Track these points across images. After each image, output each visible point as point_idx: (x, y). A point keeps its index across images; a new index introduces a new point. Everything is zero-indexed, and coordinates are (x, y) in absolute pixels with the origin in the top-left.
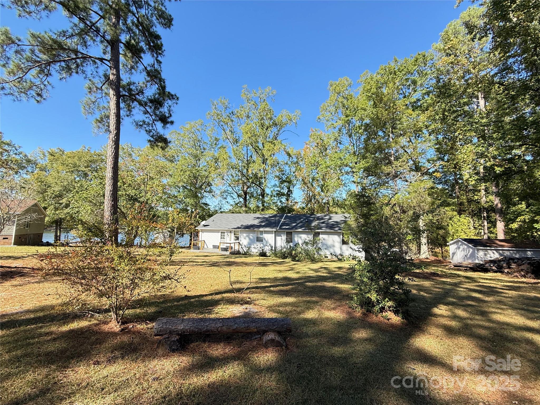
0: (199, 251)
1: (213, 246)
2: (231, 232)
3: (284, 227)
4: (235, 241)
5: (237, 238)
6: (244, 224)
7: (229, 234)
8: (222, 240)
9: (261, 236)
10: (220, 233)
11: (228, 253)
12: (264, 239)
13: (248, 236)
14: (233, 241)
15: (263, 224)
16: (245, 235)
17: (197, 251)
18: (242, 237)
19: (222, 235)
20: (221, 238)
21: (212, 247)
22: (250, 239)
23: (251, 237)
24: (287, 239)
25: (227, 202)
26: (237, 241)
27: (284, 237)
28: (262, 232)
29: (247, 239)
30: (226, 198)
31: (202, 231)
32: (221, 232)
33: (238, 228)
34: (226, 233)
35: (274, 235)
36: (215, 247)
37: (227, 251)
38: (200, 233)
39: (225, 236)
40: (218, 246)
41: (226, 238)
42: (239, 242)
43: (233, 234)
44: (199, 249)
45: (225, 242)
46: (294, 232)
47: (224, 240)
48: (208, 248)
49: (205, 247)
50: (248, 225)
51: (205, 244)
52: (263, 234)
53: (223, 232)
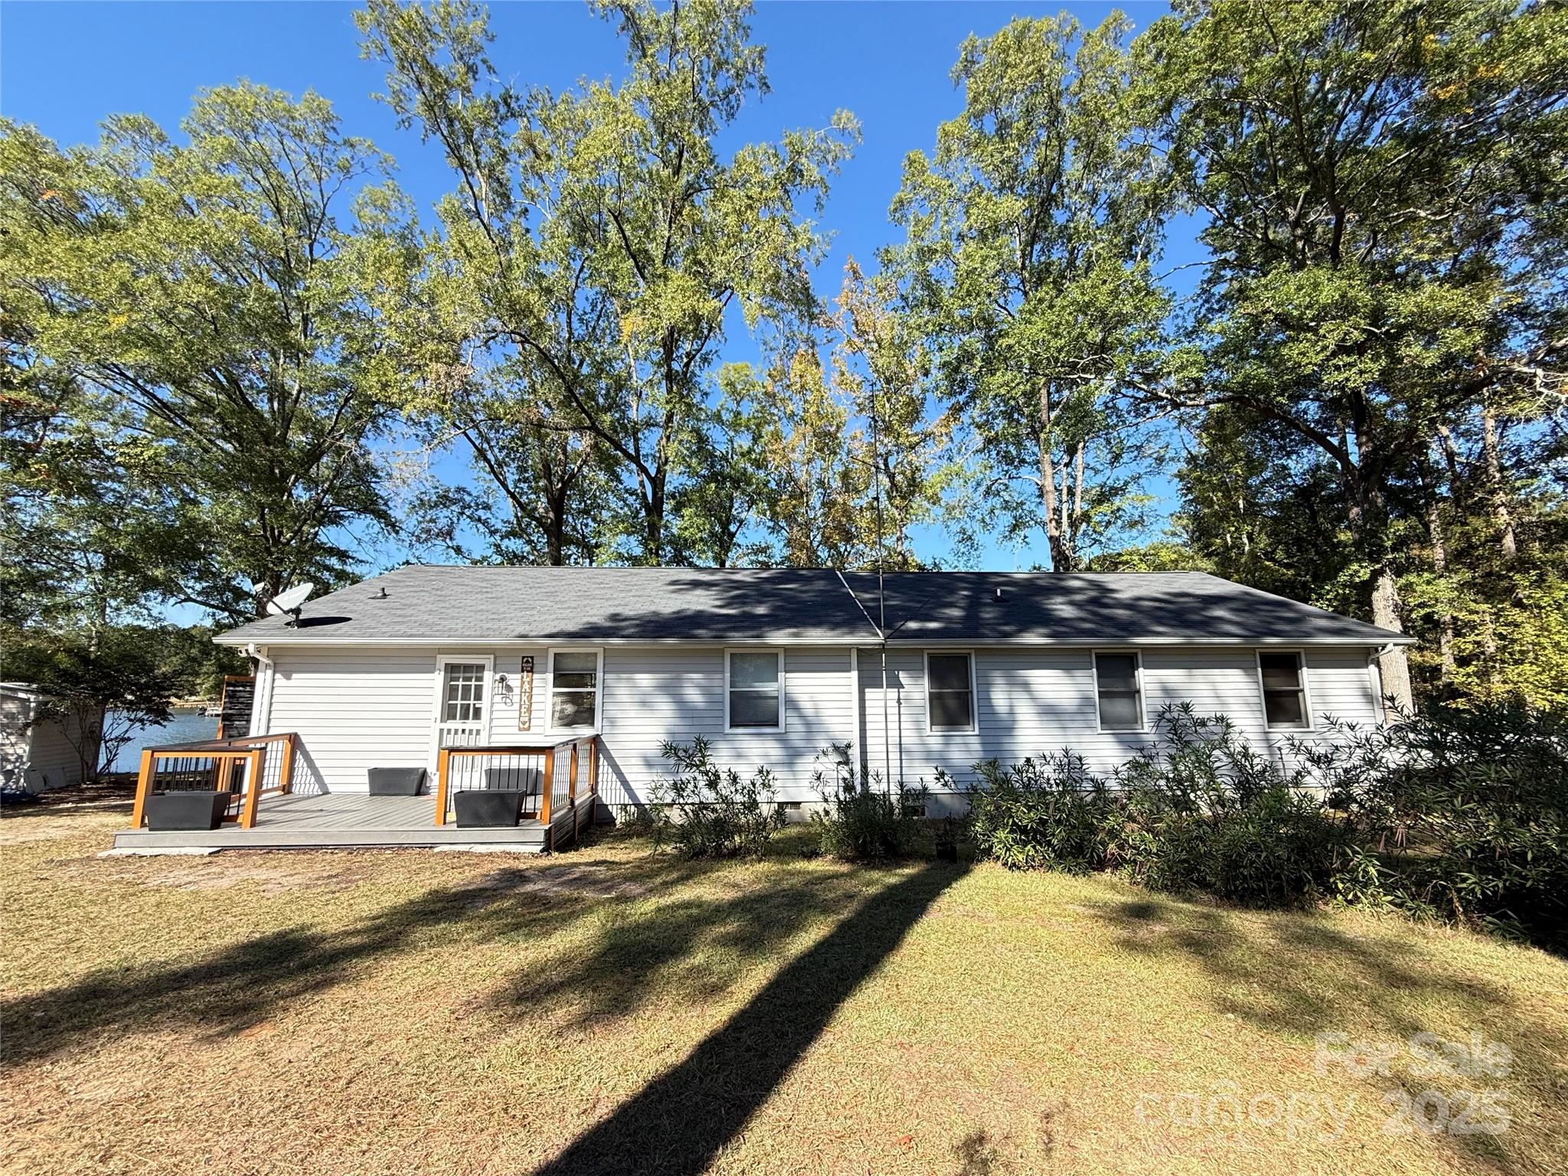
0: (225, 836)
1: (375, 774)
2: (529, 665)
3: (913, 625)
4: (566, 734)
5: (581, 711)
6: (627, 612)
7: (514, 680)
8: (456, 724)
9: (768, 688)
10: (438, 679)
12: (792, 704)
13: (672, 690)
14: (547, 731)
15: (761, 610)
16: (645, 680)
18: (620, 696)
19: (450, 692)
20: (449, 713)
21: (366, 788)
22: (683, 708)
23: (694, 695)
24: (934, 698)
26: (585, 732)
27: (918, 689)
28: (771, 661)
29: (665, 708)
31: (285, 661)
32: (451, 669)
33: (592, 632)
34: (488, 676)
35: (854, 674)
36: (386, 781)
37: (519, 818)
38: (263, 679)
39: (478, 697)
40: (416, 778)
41: (485, 714)
42: (596, 740)
43: (550, 676)
44: (219, 820)
45: (483, 743)
46: (981, 652)
47: (471, 724)
48: (326, 793)
49: (304, 783)
50: (655, 613)
51: (300, 761)
52: (781, 675)
53: (468, 668)
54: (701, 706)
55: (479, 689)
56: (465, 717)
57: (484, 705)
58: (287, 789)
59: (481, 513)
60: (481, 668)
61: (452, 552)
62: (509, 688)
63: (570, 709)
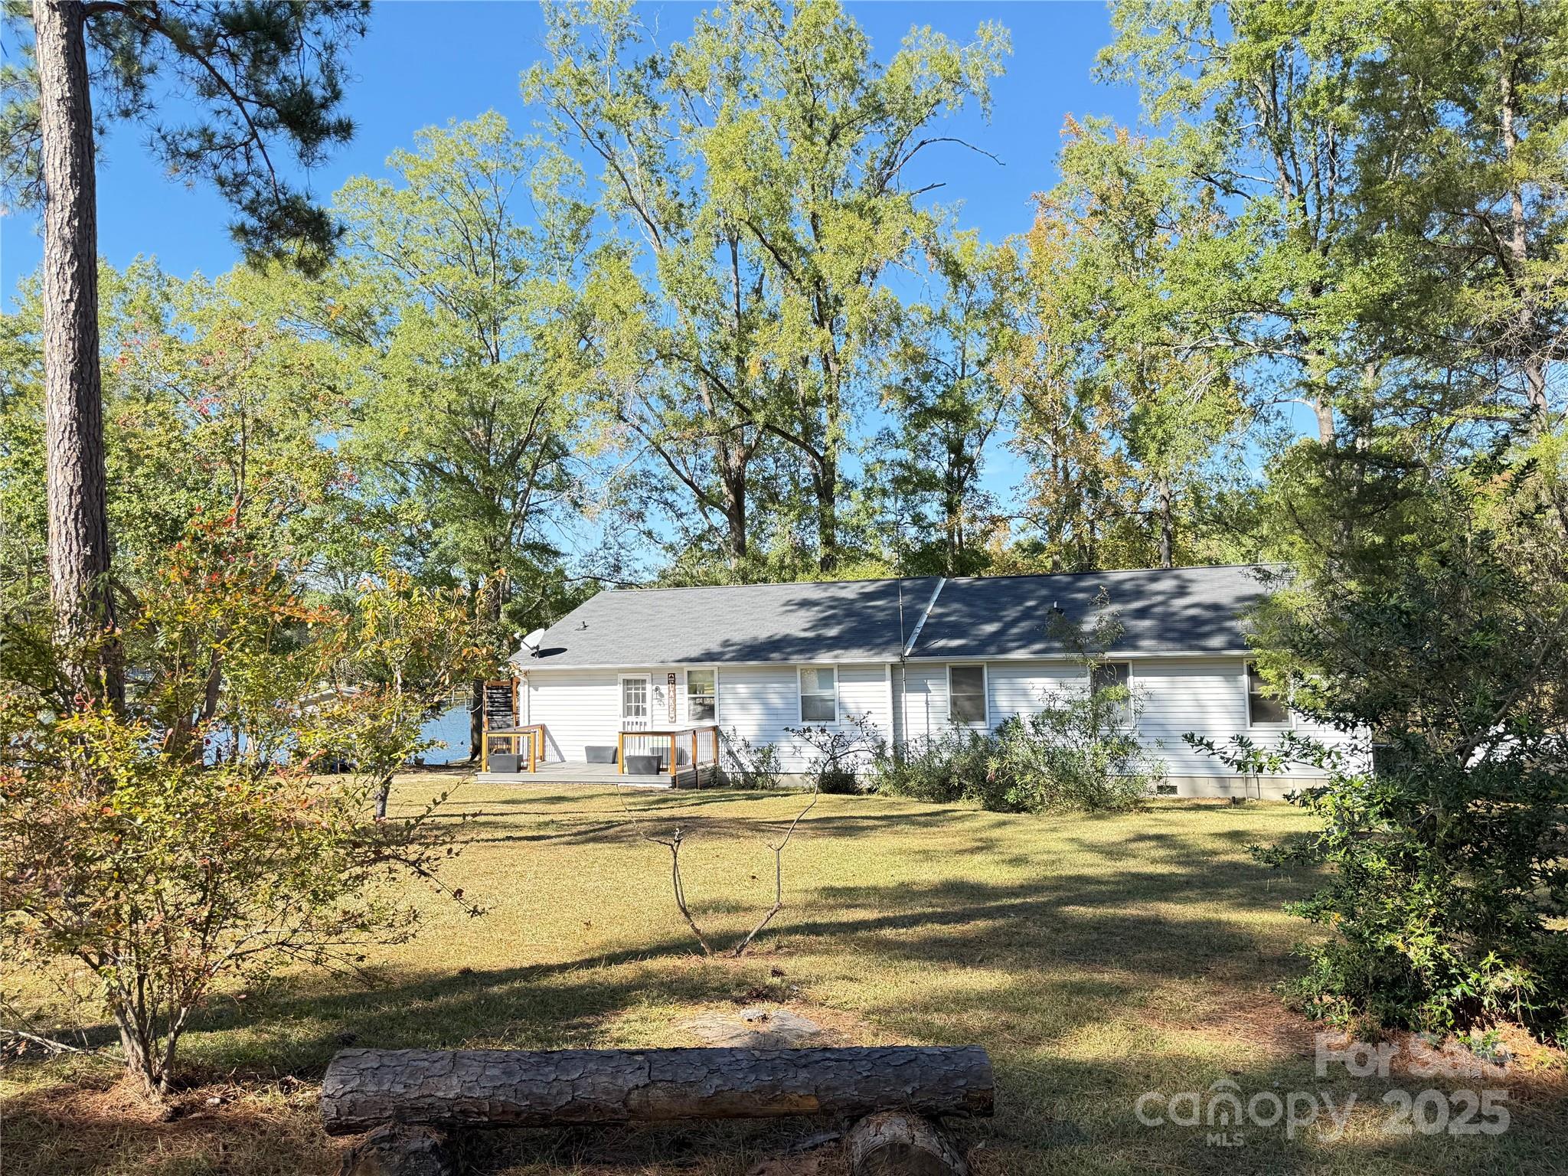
0: (523, 776)
1: (589, 749)
2: (672, 680)
3: (941, 643)
4: (694, 724)
5: (709, 711)
6: (737, 637)
7: (664, 689)
8: (632, 718)
9: (826, 693)
10: (619, 690)
11: (661, 783)
12: (842, 706)
13: (759, 697)
14: (685, 722)
15: (833, 632)
16: (742, 689)
17: (511, 778)
18: (729, 700)
19: (627, 698)
20: (628, 711)
21: (584, 759)
22: (767, 708)
23: (775, 700)
24: (954, 702)
25: (649, 534)
26: (708, 723)
27: (941, 693)
28: (825, 673)
29: (756, 709)
30: (640, 516)
31: (536, 680)
32: (627, 682)
33: (709, 657)
34: (649, 687)
35: (888, 684)
36: (596, 754)
37: (659, 770)
38: (523, 689)
39: (644, 701)
40: (611, 752)
41: (648, 711)
42: (715, 729)
43: (686, 687)
44: (520, 769)
45: (648, 729)
46: (991, 664)
47: (641, 719)
48: (563, 761)
49: (551, 756)
50: (755, 639)
51: (548, 742)
52: (836, 684)
53: (636, 682)
54: (780, 706)
55: (644, 695)
56: (637, 713)
57: (648, 705)
58: (543, 759)
59: (667, 495)
60: (644, 681)
61: (645, 538)
62: (662, 695)
63: (700, 709)
